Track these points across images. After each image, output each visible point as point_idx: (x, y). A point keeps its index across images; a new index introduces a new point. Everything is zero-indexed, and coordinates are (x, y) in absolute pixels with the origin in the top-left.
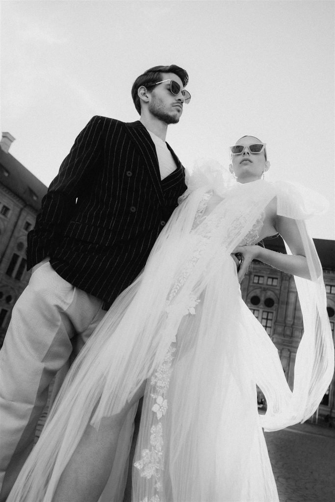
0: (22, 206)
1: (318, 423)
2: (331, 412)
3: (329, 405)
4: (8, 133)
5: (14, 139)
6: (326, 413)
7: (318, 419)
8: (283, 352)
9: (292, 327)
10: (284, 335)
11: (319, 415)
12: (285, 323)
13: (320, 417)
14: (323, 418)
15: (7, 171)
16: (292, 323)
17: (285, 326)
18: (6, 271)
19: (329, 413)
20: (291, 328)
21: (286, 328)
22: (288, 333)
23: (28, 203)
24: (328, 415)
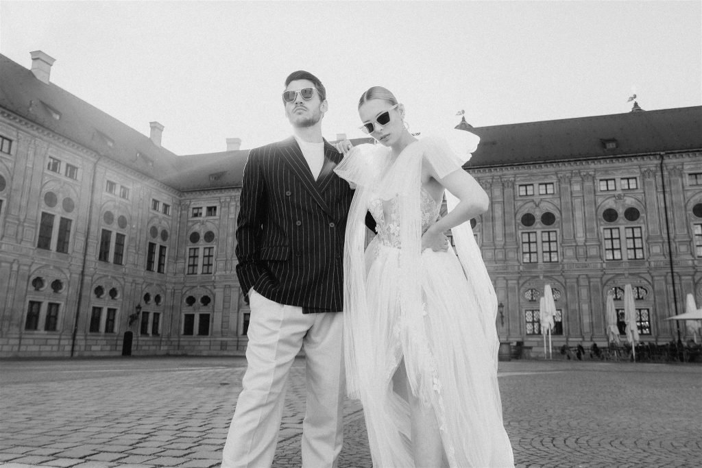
0: (94, 160)
1: (553, 357)
2: (567, 341)
3: (564, 333)
4: (40, 52)
5: (54, 60)
6: (562, 344)
7: (553, 352)
8: (497, 282)
9: (504, 248)
10: (496, 261)
11: (552, 349)
12: (494, 245)
13: (554, 351)
14: (558, 351)
15: (57, 112)
16: (503, 243)
17: (495, 249)
18: (98, 256)
19: (565, 343)
20: (503, 250)
21: (496, 251)
22: (500, 256)
23: (102, 154)
24: (564, 346)
